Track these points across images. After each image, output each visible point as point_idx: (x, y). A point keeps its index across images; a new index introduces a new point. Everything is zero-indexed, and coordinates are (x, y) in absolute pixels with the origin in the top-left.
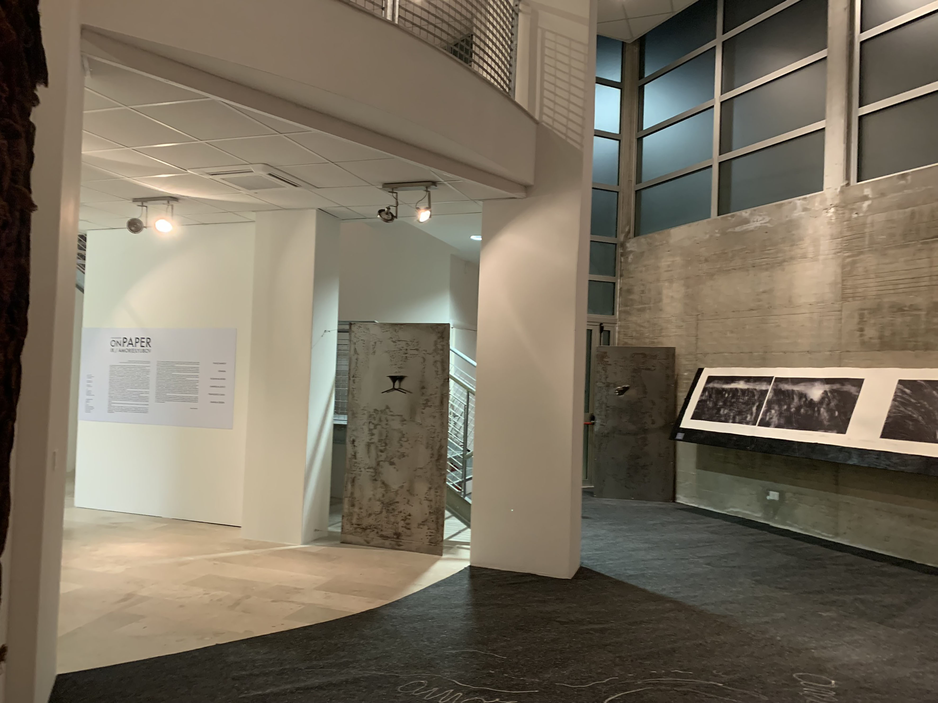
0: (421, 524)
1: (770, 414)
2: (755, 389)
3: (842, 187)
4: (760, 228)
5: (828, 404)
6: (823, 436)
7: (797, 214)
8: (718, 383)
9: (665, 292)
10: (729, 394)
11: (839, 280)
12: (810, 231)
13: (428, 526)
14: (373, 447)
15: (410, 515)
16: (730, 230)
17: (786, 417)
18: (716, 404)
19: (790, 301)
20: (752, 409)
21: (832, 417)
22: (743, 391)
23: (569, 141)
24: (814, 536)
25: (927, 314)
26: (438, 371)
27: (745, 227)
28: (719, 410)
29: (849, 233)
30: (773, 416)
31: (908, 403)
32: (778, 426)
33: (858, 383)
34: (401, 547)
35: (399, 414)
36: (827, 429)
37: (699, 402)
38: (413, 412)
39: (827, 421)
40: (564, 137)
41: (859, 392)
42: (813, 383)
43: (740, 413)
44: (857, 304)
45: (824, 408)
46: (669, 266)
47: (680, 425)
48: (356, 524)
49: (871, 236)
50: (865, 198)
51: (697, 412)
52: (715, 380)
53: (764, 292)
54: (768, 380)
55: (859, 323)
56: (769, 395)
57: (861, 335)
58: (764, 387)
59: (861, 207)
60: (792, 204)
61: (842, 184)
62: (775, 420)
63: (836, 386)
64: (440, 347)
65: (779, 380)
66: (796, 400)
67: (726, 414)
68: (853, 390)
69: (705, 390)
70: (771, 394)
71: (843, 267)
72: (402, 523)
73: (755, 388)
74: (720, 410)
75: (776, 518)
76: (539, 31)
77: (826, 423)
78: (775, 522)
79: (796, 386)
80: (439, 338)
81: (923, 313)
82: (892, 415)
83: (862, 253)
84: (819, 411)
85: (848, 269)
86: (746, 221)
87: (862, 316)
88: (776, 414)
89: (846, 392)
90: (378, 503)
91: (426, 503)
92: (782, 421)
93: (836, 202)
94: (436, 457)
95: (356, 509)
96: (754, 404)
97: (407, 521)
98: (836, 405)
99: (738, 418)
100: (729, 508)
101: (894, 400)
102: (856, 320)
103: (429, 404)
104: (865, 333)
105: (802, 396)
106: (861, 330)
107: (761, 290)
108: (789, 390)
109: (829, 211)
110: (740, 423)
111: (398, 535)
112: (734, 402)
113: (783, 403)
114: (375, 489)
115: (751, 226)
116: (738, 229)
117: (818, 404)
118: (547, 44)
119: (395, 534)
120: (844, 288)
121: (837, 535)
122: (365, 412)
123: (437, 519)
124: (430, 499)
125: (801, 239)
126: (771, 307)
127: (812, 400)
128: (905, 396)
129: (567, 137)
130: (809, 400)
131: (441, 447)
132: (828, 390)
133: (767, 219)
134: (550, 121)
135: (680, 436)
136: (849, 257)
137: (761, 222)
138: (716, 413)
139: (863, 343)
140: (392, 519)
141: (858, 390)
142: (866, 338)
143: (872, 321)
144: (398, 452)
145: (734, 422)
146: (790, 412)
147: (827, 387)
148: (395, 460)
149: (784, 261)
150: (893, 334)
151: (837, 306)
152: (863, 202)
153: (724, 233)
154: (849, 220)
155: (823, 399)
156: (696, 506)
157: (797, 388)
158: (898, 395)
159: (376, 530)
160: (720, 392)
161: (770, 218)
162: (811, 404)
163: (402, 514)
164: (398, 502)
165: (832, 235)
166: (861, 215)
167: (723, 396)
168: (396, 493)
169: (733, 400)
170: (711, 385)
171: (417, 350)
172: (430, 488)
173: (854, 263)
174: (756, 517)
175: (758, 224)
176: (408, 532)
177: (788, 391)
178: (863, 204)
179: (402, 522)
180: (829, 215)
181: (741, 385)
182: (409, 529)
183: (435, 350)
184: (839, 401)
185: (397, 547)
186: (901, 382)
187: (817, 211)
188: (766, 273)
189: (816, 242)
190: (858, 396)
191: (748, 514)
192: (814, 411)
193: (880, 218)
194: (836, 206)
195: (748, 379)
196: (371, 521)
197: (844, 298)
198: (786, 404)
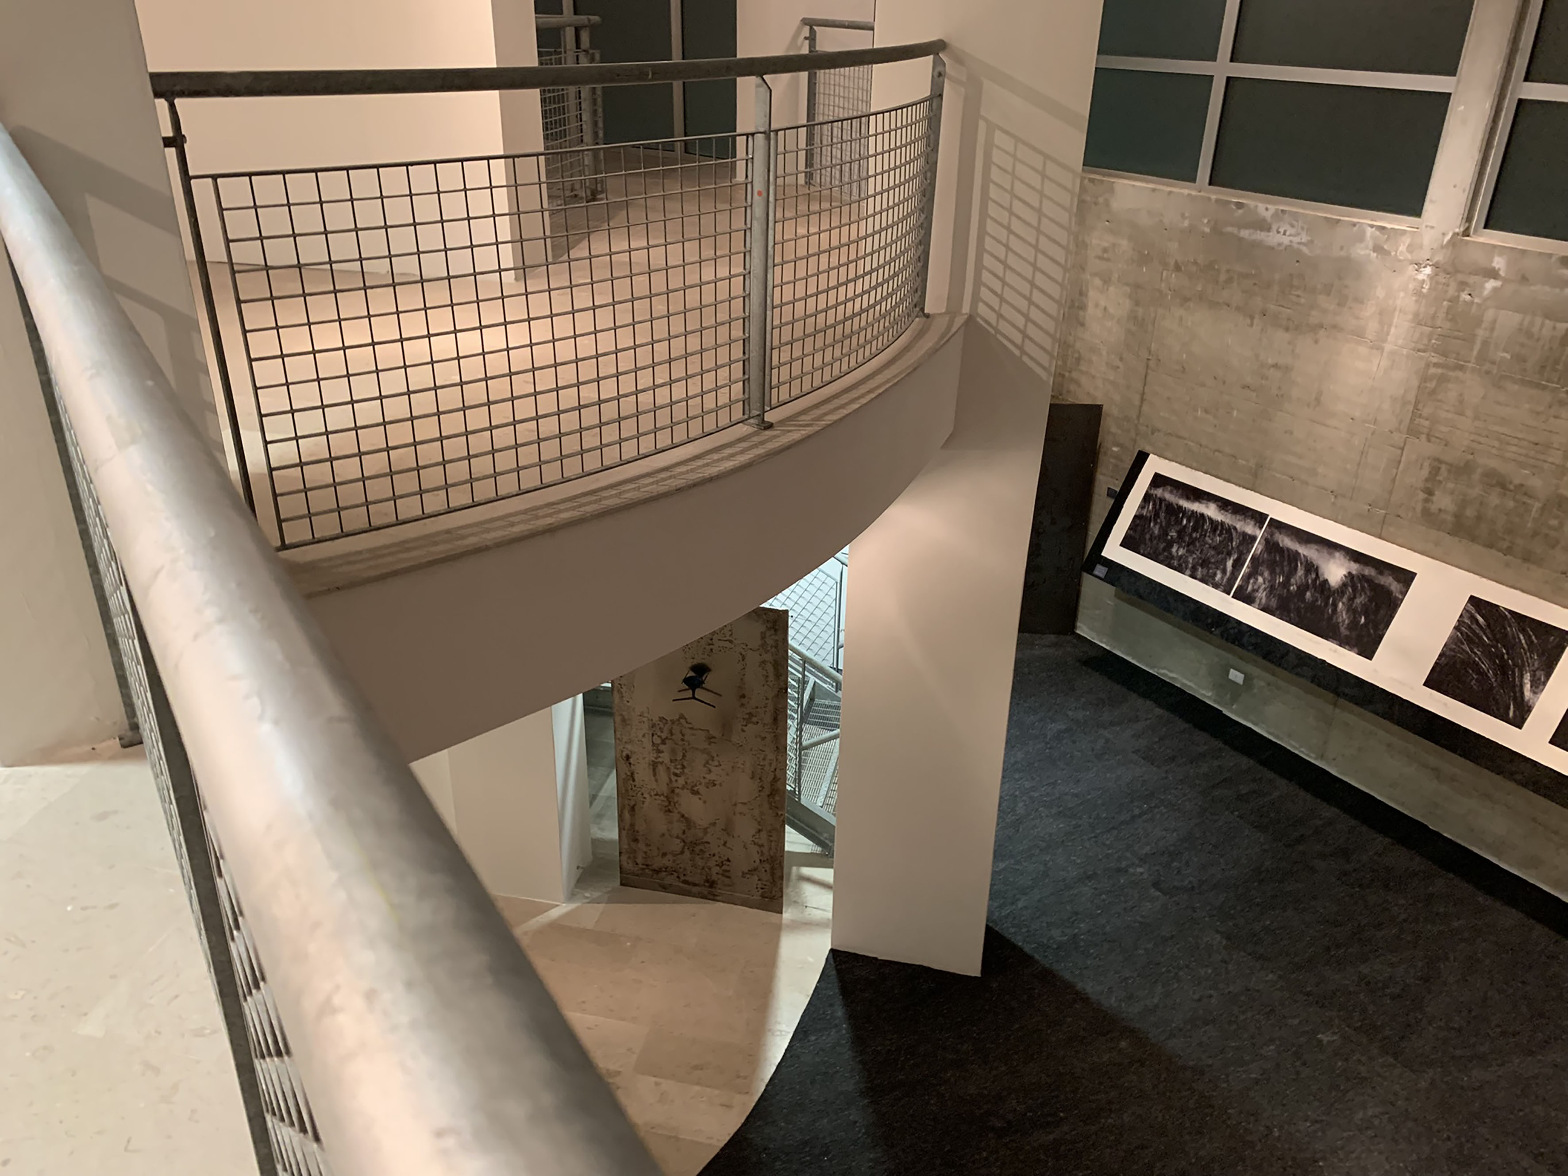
0: (747, 873)
1: (1255, 583)
2: (1235, 528)
3: (1456, 234)
4: (1288, 248)
5: (1352, 599)
6: (1335, 651)
7: (1362, 251)
8: (1171, 492)
9: (1092, 294)
10: (1189, 521)
11: (1411, 397)
12: (1380, 293)
13: (758, 876)
14: (661, 769)
15: (728, 860)
16: (1229, 229)
17: (1280, 597)
18: (1165, 532)
19: (1318, 400)
20: (1226, 562)
21: (1353, 625)
22: (1216, 526)
23: (1025, 359)
24: (1289, 748)
25: (1543, 509)
26: (767, 676)
27: (1260, 236)
28: (1170, 545)
29: (1448, 325)
30: (1259, 587)
31: (1477, 641)
32: (1265, 609)
33: (1406, 577)
34: (718, 898)
35: (703, 728)
36: (1343, 642)
37: (1135, 516)
38: (726, 726)
39: (1346, 628)
40: (1017, 352)
41: (1404, 594)
42: (1331, 551)
43: (1205, 563)
44: (1431, 449)
45: (1343, 603)
46: (1105, 250)
47: (1101, 551)
48: (643, 864)
49: (1485, 343)
50: (1493, 274)
51: (1131, 536)
52: (1168, 485)
53: (1276, 366)
54: (1259, 518)
55: (1427, 480)
56: (1257, 547)
57: (1426, 501)
58: (1249, 528)
59: (1482, 287)
60: (1355, 229)
61: (1457, 230)
62: (1262, 595)
63: (1369, 571)
64: (770, 642)
65: (1277, 525)
66: (1300, 572)
67: (1181, 557)
68: (1395, 587)
69: (1147, 498)
70: (1260, 548)
71: (1424, 379)
72: (716, 869)
73: (1234, 524)
74: (1172, 546)
75: (1234, 707)
76: (982, 125)
77: (1344, 631)
78: (1232, 711)
79: (1303, 547)
80: (769, 629)
81: (1537, 505)
82: (1448, 653)
83: (1461, 368)
84: (1335, 605)
85: (1431, 385)
86: (1263, 226)
87: (1435, 471)
88: (1263, 586)
89: (1382, 587)
90: (678, 841)
91: (754, 849)
92: (1274, 603)
93: (1439, 258)
94: (767, 791)
95: (641, 846)
96: (1229, 554)
97: (724, 868)
98: (1364, 605)
99: (1200, 572)
100: (1163, 668)
101: (1456, 628)
102: (1425, 473)
103: (754, 719)
104: (1435, 498)
105: (1311, 568)
106: (1430, 492)
107: (1270, 361)
108: (1292, 551)
109: (1422, 269)
110: (1202, 580)
111: (712, 884)
112: (1196, 539)
113: (1278, 570)
114: (671, 822)
115: (1273, 239)
116: (1245, 233)
117: (1334, 592)
118: (997, 157)
119: (707, 881)
120: (1416, 413)
121: (1322, 757)
122: (645, 719)
123: (773, 869)
124: (760, 843)
125: (1360, 301)
126: (1282, 396)
127: (1326, 581)
128: (1474, 626)
129: (1023, 352)
130: (1321, 579)
131: (775, 780)
132: (1354, 572)
133: (1304, 238)
134: (992, 318)
135: (1100, 570)
136: (1436, 365)
137: (1291, 238)
138: (1164, 550)
139: (1426, 512)
140: (700, 863)
141: (1404, 590)
142: (1434, 508)
143: (1450, 485)
144: (704, 778)
145: (1193, 576)
146: (1288, 590)
147: (1354, 568)
148: (701, 789)
149: (1321, 326)
150: (1479, 518)
151: (1398, 438)
152: (1486, 279)
153: (1216, 230)
154: (1454, 300)
155: (1344, 585)
156: (1108, 648)
157: (1304, 551)
158: (1464, 622)
159: (676, 874)
160: (1175, 511)
161: (1309, 238)
162: (1323, 586)
163: (716, 858)
164: (708, 843)
165: (1416, 315)
166: (1477, 300)
167: (1179, 522)
168: (705, 831)
169: (1194, 535)
170: (1159, 492)
171: (731, 642)
172: (760, 831)
173: (1442, 380)
174: (1204, 695)
175: (1286, 240)
176: (727, 881)
177: (1288, 550)
178: (1487, 282)
179: (718, 868)
180: (1421, 277)
181: (1211, 511)
182: (729, 877)
183: (764, 645)
184: (1371, 600)
185: (712, 897)
186: (1473, 600)
187: (1400, 261)
188: (1287, 336)
189: (1385, 315)
190: (1402, 601)
191: (1190, 687)
192: (1327, 604)
193: (1508, 320)
194: (1436, 266)
195: (1224, 504)
196: (666, 862)
197: (1413, 431)
198: (1282, 572)
